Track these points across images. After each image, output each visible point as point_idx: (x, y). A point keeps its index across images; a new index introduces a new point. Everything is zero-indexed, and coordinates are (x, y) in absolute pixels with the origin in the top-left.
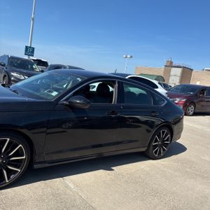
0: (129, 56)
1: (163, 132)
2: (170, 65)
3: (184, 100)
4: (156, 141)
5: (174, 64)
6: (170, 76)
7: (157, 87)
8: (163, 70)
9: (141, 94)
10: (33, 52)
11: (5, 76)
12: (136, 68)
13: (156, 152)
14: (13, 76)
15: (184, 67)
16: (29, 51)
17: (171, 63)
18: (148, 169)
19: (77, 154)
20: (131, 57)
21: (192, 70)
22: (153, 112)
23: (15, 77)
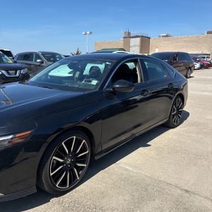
0: (88, 33)
2: (128, 36)
4: (174, 111)
5: (131, 35)
6: (129, 47)
12: (96, 44)
15: (142, 36)
17: (129, 33)
18: (176, 138)
20: (91, 33)
21: (149, 38)
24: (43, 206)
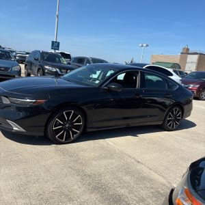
0: (144, 45)
1: (176, 110)
3: (198, 86)
4: (170, 117)
5: (190, 52)
6: (186, 63)
7: (172, 75)
8: (179, 57)
9: (157, 81)
10: (58, 46)
11: (39, 69)
13: (170, 125)
14: (46, 69)
15: (201, 54)
16: (55, 45)
18: (163, 137)
19: (109, 124)
22: (168, 94)
23: (49, 70)
24: (46, 146)
